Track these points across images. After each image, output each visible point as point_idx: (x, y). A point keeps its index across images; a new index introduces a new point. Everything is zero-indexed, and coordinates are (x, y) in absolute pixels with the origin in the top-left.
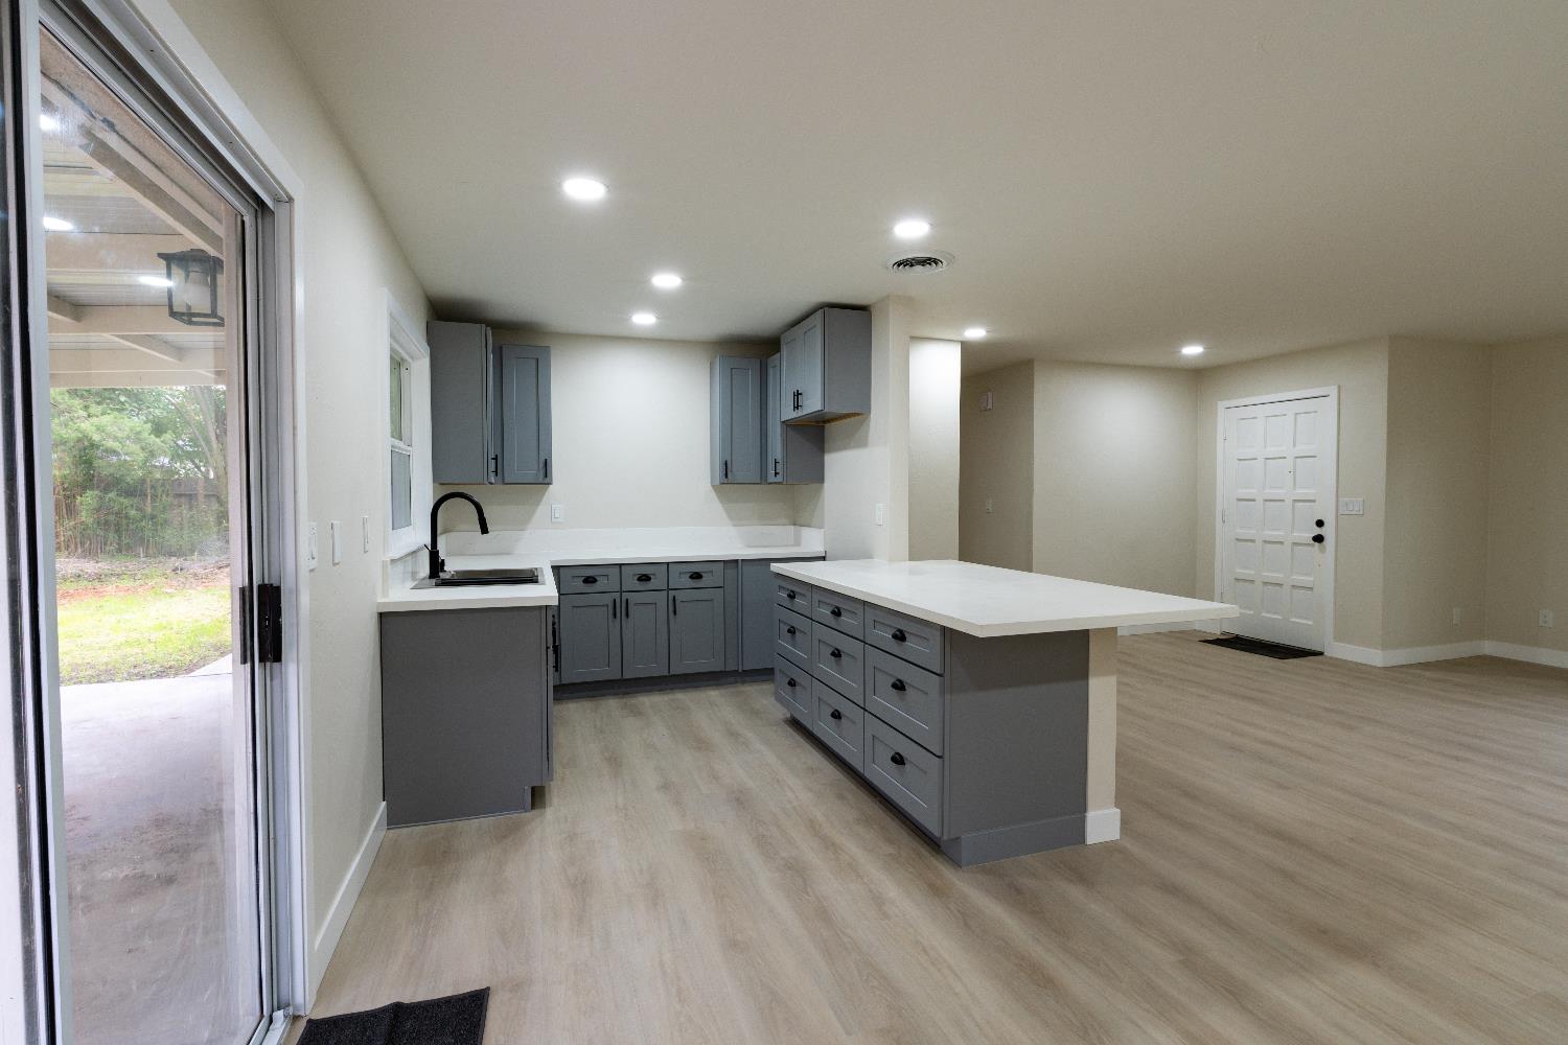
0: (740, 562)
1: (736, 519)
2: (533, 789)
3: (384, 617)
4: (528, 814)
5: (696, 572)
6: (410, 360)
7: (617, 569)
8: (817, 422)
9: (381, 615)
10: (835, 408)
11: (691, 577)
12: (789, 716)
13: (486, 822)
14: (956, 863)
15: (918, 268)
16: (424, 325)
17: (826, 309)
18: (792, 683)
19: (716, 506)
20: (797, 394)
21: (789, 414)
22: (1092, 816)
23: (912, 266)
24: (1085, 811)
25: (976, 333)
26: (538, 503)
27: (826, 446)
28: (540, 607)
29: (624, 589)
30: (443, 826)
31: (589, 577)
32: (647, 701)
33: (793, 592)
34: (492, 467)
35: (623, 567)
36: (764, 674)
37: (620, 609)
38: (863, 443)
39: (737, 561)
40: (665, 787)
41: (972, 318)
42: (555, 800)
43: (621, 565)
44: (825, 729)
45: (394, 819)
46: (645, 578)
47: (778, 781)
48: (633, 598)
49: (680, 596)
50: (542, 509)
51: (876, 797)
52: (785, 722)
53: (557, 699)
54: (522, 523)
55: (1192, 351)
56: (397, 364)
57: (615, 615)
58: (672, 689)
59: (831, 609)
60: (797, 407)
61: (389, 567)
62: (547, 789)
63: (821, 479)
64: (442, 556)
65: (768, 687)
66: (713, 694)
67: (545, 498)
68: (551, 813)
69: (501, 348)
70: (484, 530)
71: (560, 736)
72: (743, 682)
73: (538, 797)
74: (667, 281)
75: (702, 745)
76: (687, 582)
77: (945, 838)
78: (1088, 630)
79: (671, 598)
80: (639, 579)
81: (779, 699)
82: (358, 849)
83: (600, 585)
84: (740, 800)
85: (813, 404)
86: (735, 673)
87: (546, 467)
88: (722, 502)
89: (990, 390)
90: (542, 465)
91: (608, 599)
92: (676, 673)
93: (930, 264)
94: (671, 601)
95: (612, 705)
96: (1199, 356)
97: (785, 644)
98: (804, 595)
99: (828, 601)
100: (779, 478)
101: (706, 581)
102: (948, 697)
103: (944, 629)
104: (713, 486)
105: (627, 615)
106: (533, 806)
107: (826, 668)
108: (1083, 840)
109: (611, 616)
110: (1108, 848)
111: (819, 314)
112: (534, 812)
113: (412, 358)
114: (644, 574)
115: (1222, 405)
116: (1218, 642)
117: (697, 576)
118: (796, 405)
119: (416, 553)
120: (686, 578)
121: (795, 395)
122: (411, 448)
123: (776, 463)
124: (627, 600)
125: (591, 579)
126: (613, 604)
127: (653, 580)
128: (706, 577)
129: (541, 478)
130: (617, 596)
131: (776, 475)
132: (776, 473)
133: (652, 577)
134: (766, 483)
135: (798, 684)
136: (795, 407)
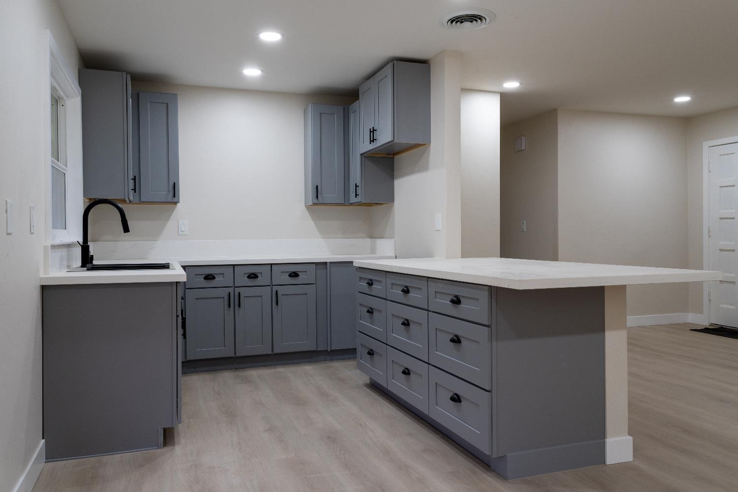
0: (328, 264)
1: (325, 233)
2: (165, 430)
3: (45, 290)
4: (159, 450)
5: (294, 271)
6: (65, 98)
7: (231, 268)
8: (389, 153)
9: (44, 288)
10: (404, 140)
11: (290, 275)
12: (368, 381)
13: (127, 456)
14: (502, 476)
15: (467, 24)
16: (77, 73)
17: (395, 62)
18: (371, 353)
19: (309, 223)
20: (373, 131)
21: (367, 147)
22: (611, 442)
23: (461, 22)
24: (604, 437)
25: (512, 85)
26: (168, 220)
27: (396, 173)
28: (171, 283)
29: (236, 286)
30: (92, 460)
31: (209, 275)
32: (254, 373)
33: (371, 280)
34: (132, 186)
35: (236, 267)
36: (348, 353)
37: (234, 301)
38: (425, 168)
39: (326, 263)
40: (271, 429)
42: (183, 441)
43: (234, 266)
44: (398, 386)
45: (52, 454)
46: (253, 276)
47: (361, 425)
48: (244, 292)
49: (282, 290)
50: (171, 224)
51: (438, 434)
52: (365, 386)
53: (184, 373)
54: (155, 235)
55: (682, 99)
56: (56, 101)
57: (229, 305)
58: (274, 365)
59: (401, 288)
60: (372, 140)
61: (50, 251)
62: (175, 430)
63: (392, 199)
64: (92, 252)
65: (351, 363)
66: (308, 368)
67: (173, 215)
68: (180, 451)
69: (138, 95)
70: (126, 229)
71: (185, 398)
72: (332, 360)
73: (168, 437)
74: (270, 37)
75: (299, 402)
76: (286, 279)
77: (494, 456)
78: (604, 286)
79: (274, 292)
80: (249, 277)
81: (360, 367)
82: (23, 470)
83: (219, 280)
84: (331, 438)
85: (385, 137)
86: (325, 352)
87: (174, 189)
88: (313, 220)
89: (524, 136)
90: (171, 187)
91: (224, 293)
92: (279, 352)
93: (476, 20)
94: (274, 295)
95: (227, 377)
96: (687, 104)
97: (365, 323)
98: (381, 282)
99: (398, 282)
100: (358, 199)
101: (302, 278)
102: (494, 343)
103: (490, 287)
104: (306, 206)
105: (239, 306)
106: (165, 444)
107: (399, 336)
108: (603, 461)
109: (226, 306)
110: (623, 467)
111: (390, 66)
112: (166, 449)
113: (67, 97)
114: (253, 272)
115: (706, 145)
116: (706, 330)
117: (294, 275)
118: (372, 139)
119: (69, 246)
120: (286, 276)
121: (371, 132)
122: (66, 167)
123: (356, 186)
124: (239, 293)
125: (210, 277)
126: (228, 297)
127: (260, 278)
128: (301, 276)
129: (170, 198)
130: (231, 290)
131: (356, 197)
132: (356, 195)
133: (259, 275)
134: (349, 204)
135: (375, 352)
136: (371, 141)
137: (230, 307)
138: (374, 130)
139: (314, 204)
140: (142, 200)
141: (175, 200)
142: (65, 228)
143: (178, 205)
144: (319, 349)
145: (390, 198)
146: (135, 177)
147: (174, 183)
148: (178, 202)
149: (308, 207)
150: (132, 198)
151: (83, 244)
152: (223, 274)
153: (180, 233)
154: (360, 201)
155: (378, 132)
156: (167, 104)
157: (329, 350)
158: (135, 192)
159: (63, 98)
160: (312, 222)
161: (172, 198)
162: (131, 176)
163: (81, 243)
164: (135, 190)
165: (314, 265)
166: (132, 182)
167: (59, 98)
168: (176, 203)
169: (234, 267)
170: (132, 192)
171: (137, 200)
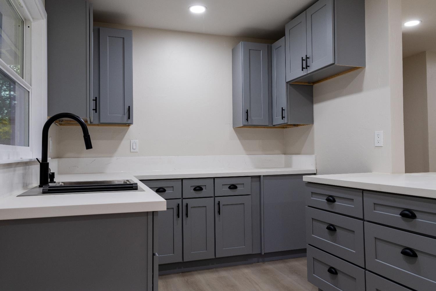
0: (262, 177)
1: (248, 150)
5: (233, 184)
6: (32, 20)
8: (309, 83)
11: (230, 188)
19: (236, 142)
21: (298, 73)
26: (121, 139)
27: (315, 99)
28: (147, 213)
29: (184, 197)
34: (93, 106)
37: (182, 212)
39: (260, 176)
41: (409, 14)
46: (198, 189)
48: (191, 203)
49: (223, 201)
50: (125, 143)
54: (111, 152)
57: (178, 216)
59: (400, 211)
67: (127, 135)
69: (99, 30)
70: (89, 145)
72: (264, 262)
76: (227, 191)
79: (217, 202)
80: (195, 189)
83: (169, 193)
86: (259, 255)
87: (129, 112)
88: (240, 139)
90: (126, 110)
91: (173, 204)
92: (221, 256)
94: (217, 206)
101: (240, 190)
105: (187, 216)
109: (176, 216)
113: (33, 18)
114: (198, 185)
117: (233, 187)
118: (304, 66)
119: (26, 164)
120: (226, 189)
121: (303, 60)
122: (31, 85)
123: (282, 110)
124: (187, 204)
125: (161, 190)
126: (177, 208)
127: (204, 190)
128: (240, 188)
129: (125, 120)
130: (179, 201)
131: (282, 119)
132: (283, 117)
133: (203, 187)
134: (272, 126)
135: (339, 270)
136: (303, 68)
137: (179, 217)
138: (307, 58)
139: (244, 126)
140: (101, 122)
141: (129, 122)
142: (27, 145)
143: (131, 127)
144: (254, 253)
145: (310, 120)
146: (96, 98)
147: (129, 107)
148: (132, 124)
149: (237, 129)
150: (92, 120)
151: (42, 161)
152: (173, 187)
153: (132, 150)
154: (286, 122)
155: (311, 59)
156: (124, 38)
157: (263, 254)
158: (96, 112)
159: (29, 20)
160: (238, 141)
161: (127, 120)
162: (92, 98)
163: (40, 160)
164: (95, 110)
165: (250, 178)
166: (93, 103)
167: (25, 19)
168: (129, 125)
169: (182, 181)
170: (92, 112)
171: (96, 122)
